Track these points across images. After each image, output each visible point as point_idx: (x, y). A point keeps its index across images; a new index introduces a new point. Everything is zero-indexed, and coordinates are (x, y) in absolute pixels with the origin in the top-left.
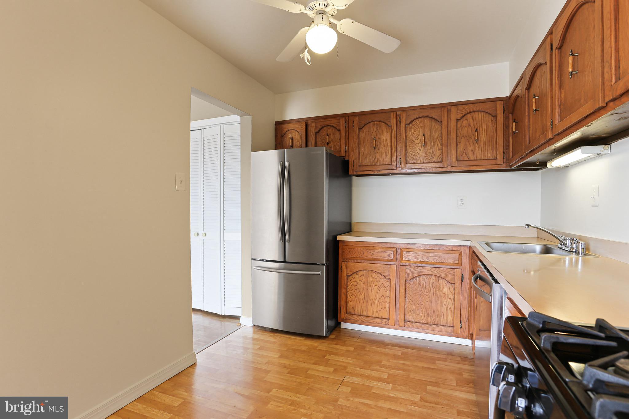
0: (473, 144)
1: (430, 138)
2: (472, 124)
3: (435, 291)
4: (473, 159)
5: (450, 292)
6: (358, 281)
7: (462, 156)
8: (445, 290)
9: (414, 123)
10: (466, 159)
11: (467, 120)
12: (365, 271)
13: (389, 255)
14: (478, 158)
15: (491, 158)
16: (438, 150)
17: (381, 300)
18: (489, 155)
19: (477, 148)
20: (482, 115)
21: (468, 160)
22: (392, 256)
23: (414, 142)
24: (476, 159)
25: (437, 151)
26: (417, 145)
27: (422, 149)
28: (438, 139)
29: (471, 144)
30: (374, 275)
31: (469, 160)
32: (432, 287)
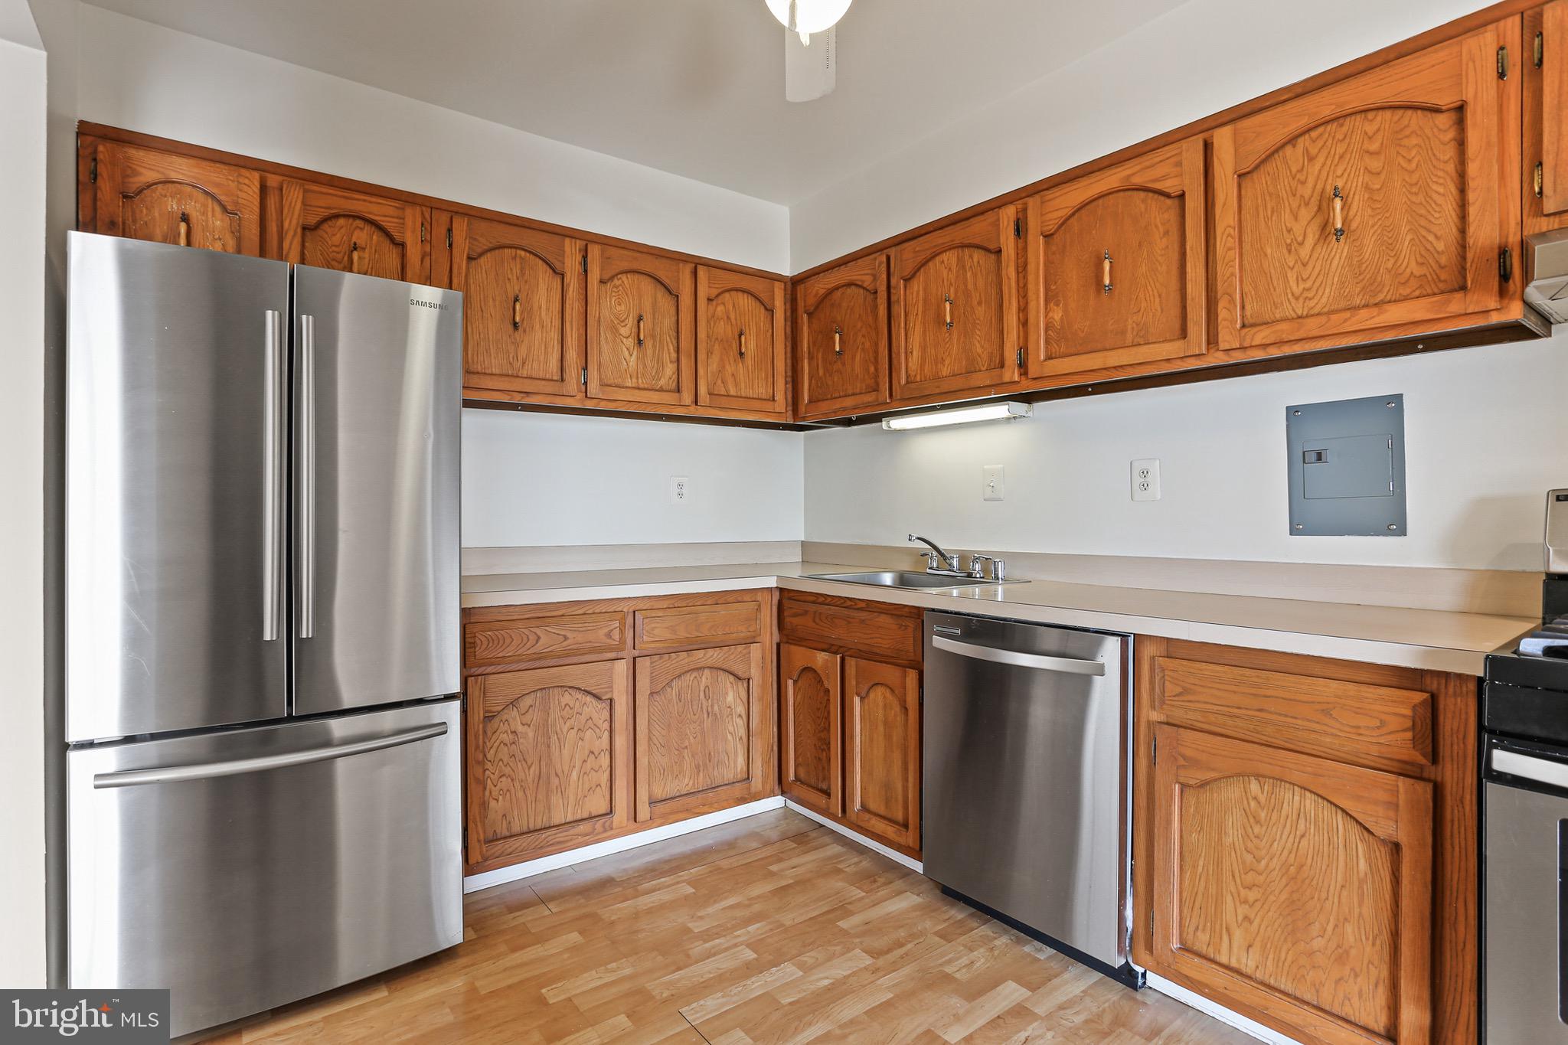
0: (735, 361)
1: (653, 329)
2: (732, 317)
3: (712, 706)
4: (735, 394)
5: (738, 701)
6: (520, 728)
7: (715, 383)
8: (730, 698)
9: (616, 282)
10: (723, 392)
11: (724, 304)
12: (539, 694)
13: (609, 635)
14: (743, 395)
15: (764, 397)
16: (669, 362)
17: (588, 765)
18: (762, 391)
19: (741, 371)
20: (750, 301)
21: (726, 394)
22: (616, 635)
23: (617, 330)
24: (739, 395)
25: (667, 363)
26: (624, 340)
27: (635, 353)
28: (669, 336)
29: (732, 362)
30: (567, 698)
31: (728, 396)
32: (705, 697)
